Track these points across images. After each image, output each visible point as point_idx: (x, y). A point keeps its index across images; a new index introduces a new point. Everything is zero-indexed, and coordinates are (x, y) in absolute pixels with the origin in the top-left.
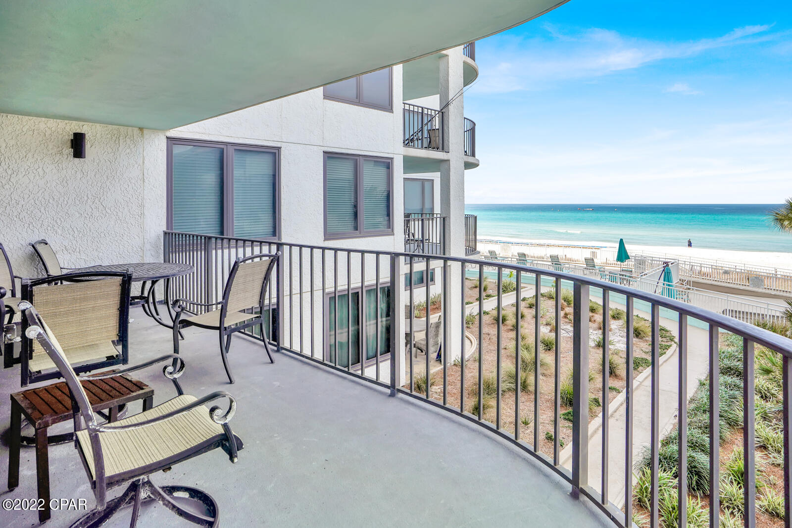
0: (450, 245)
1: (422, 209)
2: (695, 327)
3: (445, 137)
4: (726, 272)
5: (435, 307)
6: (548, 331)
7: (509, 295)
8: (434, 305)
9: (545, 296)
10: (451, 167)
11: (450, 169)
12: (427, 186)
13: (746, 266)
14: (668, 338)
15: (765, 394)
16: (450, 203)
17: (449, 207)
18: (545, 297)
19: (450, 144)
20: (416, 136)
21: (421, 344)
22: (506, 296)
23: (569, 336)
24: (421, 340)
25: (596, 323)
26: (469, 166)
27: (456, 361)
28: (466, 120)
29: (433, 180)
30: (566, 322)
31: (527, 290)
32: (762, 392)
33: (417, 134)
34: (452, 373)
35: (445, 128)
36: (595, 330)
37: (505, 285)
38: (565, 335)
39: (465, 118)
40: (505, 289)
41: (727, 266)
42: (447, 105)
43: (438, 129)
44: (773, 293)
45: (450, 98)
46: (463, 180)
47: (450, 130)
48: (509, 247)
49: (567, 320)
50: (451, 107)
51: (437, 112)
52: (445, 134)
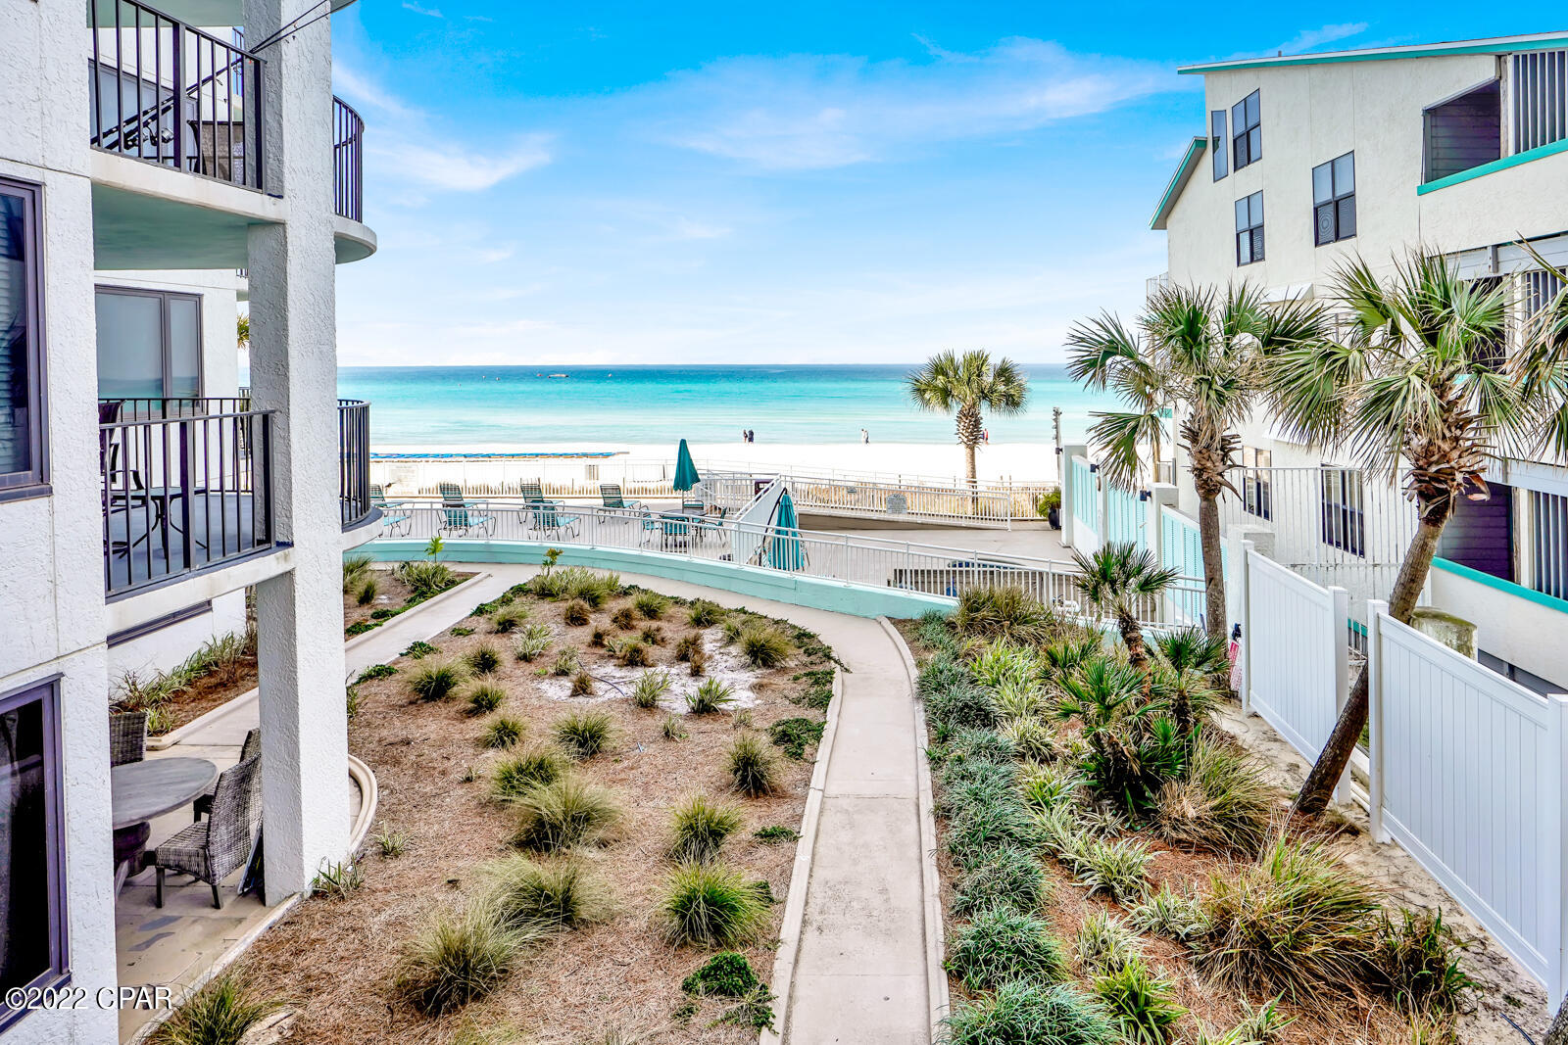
0: (290, 503)
1: (161, 384)
2: (850, 615)
3: (268, 147)
4: (851, 491)
5: (213, 681)
6: (569, 692)
7: (436, 604)
8: (211, 674)
9: (530, 591)
10: (290, 247)
11: (286, 252)
12: (179, 313)
13: (878, 475)
14: (820, 654)
15: (1038, 749)
16: (286, 367)
17: (285, 376)
18: (530, 596)
19: (286, 171)
20: (146, 124)
21: (178, 853)
22: (428, 608)
23: (619, 696)
24: (180, 836)
25: (668, 647)
26: (349, 249)
27: (322, 878)
28: (337, 105)
29: (199, 296)
30: (602, 657)
31: (481, 581)
32: (1033, 746)
33: (155, 118)
34: (314, 935)
35: (268, 116)
36: (671, 665)
37: (424, 576)
38: (612, 695)
39: (336, 100)
40: (424, 589)
41: (853, 478)
42: (274, 39)
43: (242, 124)
44: (919, 520)
45: (286, 20)
46: (332, 292)
47: (285, 123)
48: (413, 471)
49: (602, 651)
50: (289, 50)
51: (234, 56)
52: (267, 138)
